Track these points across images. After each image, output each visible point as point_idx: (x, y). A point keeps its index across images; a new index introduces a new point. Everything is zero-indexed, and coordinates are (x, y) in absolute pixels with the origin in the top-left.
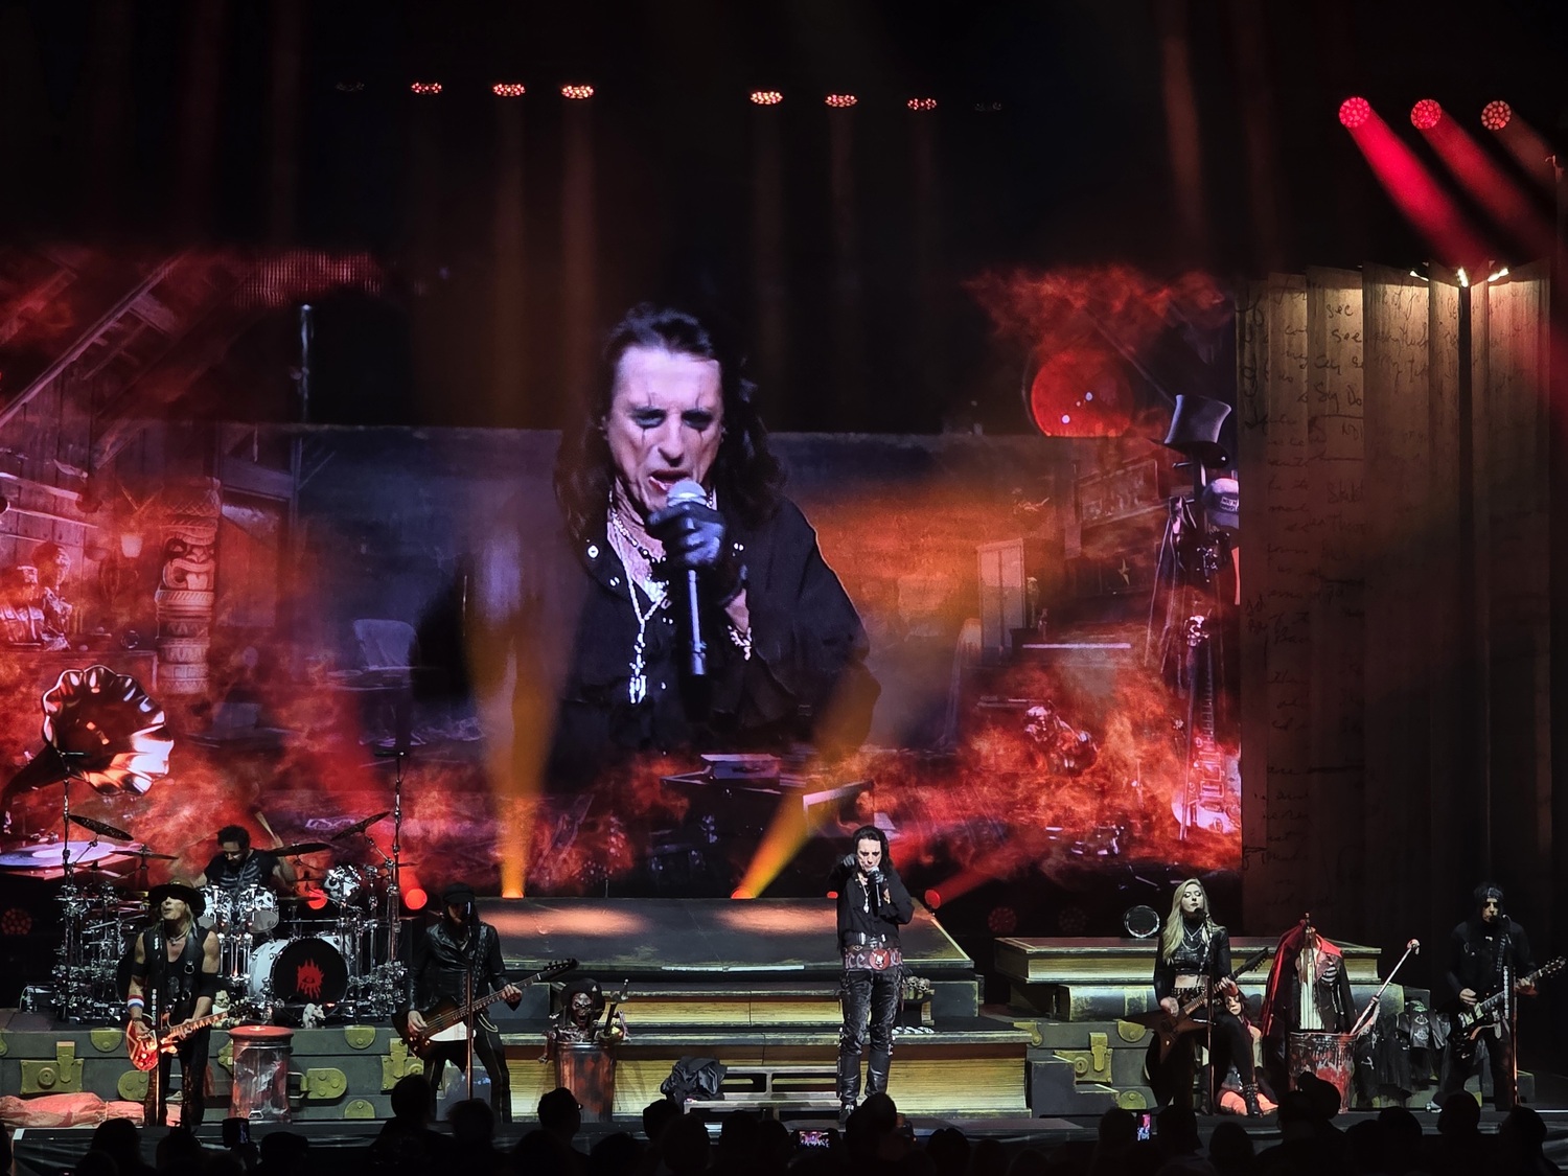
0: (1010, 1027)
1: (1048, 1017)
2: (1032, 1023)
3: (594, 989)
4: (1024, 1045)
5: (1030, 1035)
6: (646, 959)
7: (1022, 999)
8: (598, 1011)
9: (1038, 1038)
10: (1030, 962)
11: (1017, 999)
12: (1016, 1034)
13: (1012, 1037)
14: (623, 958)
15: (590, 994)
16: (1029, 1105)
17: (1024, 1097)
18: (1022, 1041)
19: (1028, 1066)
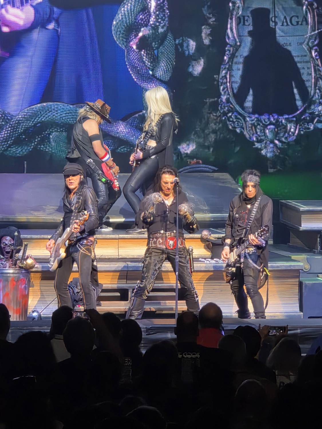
0: (289, 259)
1: (314, 252)
2: (303, 256)
3: (16, 234)
4: (298, 271)
5: (302, 264)
6: (50, 214)
7: (298, 240)
8: (18, 248)
9: (307, 267)
10: (303, 217)
11: (295, 240)
12: (293, 264)
13: (290, 266)
14: (36, 213)
15: (13, 238)
16: (301, 309)
17: (298, 305)
18: (297, 268)
19: (301, 284)
